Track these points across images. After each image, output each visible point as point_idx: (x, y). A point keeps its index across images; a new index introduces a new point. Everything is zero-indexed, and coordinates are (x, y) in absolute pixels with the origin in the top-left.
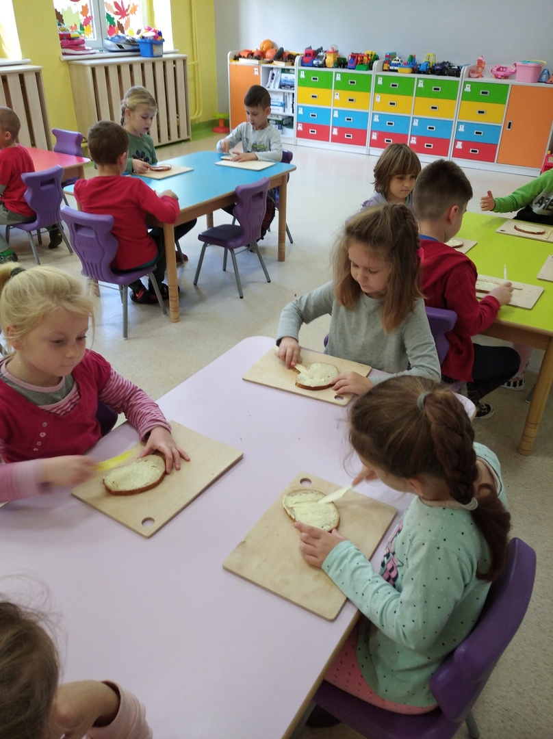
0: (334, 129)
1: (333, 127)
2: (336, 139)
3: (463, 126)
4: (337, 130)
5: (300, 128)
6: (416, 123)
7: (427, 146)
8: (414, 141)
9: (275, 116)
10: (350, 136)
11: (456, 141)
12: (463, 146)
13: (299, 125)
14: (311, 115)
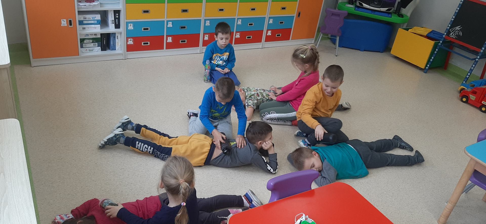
0: (169, 38)
1: (167, 36)
2: (170, 46)
3: (272, 20)
4: (171, 38)
5: (131, 42)
6: (240, 23)
7: (248, 38)
8: (238, 36)
9: (91, 35)
10: (185, 41)
11: (267, 30)
12: (272, 33)
13: (129, 39)
14: (143, 29)
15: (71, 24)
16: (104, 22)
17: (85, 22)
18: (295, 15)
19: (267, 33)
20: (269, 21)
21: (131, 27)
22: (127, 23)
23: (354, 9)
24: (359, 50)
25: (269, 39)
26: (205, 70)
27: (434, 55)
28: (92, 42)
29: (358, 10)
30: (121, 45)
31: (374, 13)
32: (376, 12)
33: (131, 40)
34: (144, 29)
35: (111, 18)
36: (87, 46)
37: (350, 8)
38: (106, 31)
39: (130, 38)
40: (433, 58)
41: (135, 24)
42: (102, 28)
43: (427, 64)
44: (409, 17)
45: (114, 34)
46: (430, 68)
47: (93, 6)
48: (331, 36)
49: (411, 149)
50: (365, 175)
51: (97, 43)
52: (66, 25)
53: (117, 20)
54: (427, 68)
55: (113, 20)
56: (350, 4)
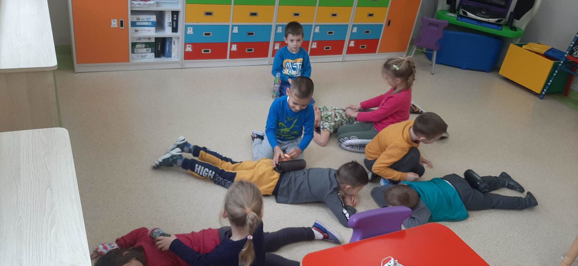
0: (233, 45)
1: (232, 43)
2: (234, 55)
3: (356, 28)
4: (236, 45)
5: (189, 49)
6: (317, 30)
7: (326, 48)
8: (314, 46)
9: (145, 38)
10: (251, 50)
11: (350, 41)
12: (355, 44)
13: (188, 46)
14: (204, 34)
15: (122, 26)
16: (159, 25)
17: (138, 24)
18: (384, 23)
19: (349, 43)
20: (352, 29)
21: (190, 31)
22: (186, 27)
23: (456, 19)
24: (460, 68)
25: (351, 51)
26: (275, 85)
27: (553, 78)
28: (145, 47)
29: (461, 20)
30: (178, 52)
31: (480, 24)
32: (483, 23)
33: (189, 47)
34: (206, 34)
35: (168, 19)
36: (139, 52)
37: (452, 17)
38: (161, 34)
39: (189, 44)
40: (551, 81)
41: (195, 28)
42: (157, 30)
43: (544, 88)
44: (524, 30)
45: (170, 39)
46: (547, 94)
47: (148, 6)
48: (427, 50)
49: (522, 190)
50: (465, 218)
51: (150, 49)
52: (117, 26)
53: (174, 23)
54: (543, 93)
55: (170, 23)
56: (451, 12)
